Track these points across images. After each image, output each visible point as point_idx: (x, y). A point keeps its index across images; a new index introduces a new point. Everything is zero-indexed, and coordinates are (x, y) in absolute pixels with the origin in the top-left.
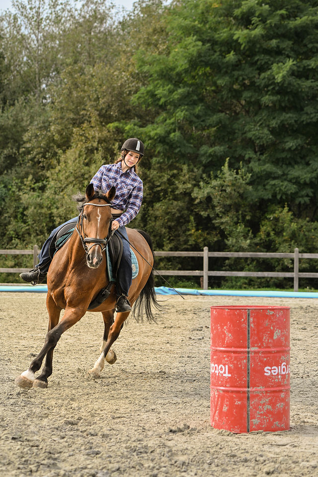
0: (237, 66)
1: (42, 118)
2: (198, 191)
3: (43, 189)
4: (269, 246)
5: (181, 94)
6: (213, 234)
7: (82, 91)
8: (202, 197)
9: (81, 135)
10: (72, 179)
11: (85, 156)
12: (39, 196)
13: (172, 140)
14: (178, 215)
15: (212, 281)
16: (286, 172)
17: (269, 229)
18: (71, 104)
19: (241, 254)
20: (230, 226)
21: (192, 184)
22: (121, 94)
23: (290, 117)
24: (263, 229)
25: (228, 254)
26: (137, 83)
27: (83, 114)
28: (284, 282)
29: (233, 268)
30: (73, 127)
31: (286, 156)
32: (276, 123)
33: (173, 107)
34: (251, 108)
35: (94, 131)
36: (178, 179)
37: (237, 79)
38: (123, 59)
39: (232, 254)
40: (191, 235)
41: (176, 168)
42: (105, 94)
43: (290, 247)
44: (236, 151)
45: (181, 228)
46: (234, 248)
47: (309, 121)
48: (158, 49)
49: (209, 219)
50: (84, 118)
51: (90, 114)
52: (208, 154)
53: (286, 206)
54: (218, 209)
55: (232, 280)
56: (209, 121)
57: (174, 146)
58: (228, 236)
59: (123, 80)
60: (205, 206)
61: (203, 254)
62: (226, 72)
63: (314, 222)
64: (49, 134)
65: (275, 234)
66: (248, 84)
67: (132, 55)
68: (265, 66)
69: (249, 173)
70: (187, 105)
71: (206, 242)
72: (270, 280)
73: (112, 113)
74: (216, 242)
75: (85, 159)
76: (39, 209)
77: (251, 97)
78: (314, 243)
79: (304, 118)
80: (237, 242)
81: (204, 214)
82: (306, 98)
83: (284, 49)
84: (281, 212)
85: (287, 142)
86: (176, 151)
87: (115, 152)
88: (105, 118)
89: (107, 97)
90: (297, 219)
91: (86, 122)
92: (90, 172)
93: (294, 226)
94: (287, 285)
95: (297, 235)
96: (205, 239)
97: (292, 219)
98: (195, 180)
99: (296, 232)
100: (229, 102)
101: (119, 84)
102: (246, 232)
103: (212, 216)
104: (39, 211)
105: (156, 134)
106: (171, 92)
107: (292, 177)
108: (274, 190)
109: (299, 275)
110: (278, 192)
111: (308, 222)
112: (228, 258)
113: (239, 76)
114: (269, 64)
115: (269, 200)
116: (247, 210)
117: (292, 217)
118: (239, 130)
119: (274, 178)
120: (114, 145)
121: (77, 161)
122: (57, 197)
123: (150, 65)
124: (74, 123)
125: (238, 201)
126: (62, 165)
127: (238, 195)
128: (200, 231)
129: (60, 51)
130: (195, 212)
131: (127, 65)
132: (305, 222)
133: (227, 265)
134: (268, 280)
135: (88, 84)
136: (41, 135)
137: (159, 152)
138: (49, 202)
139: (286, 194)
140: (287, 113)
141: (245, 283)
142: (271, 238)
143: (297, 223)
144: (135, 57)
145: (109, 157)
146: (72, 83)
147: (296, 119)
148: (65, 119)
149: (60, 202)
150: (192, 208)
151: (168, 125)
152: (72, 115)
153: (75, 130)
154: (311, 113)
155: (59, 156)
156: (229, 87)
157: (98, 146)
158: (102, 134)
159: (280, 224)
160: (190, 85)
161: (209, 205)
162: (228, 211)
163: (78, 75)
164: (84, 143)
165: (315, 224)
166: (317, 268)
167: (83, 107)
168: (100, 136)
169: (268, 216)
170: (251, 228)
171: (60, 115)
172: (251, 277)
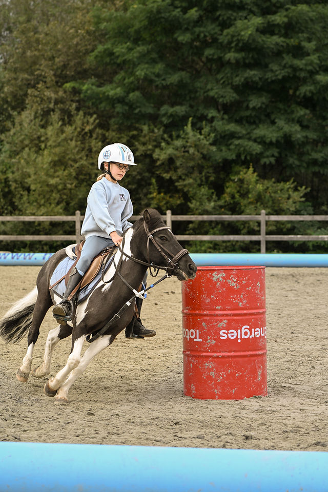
0: (199, 22)
2: (161, 152)
4: (234, 209)
5: (140, 53)
6: (176, 197)
7: (36, 50)
8: (163, 159)
9: (36, 97)
10: (27, 142)
11: (40, 118)
13: (131, 100)
14: (139, 177)
16: (249, 131)
17: (233, 191)
18: (25, 64)
19: (205, 217)
20: (193, 189)
21: (153, 146)
22: (77, 52)
23: (254, 74)
24: (228, 190)
25: (191, 218)
26: (94, 41)
27: (37, 75)
28: (251, 246)
29: (197, 232)
30: (28, 88)
31: (251, 114)
32: (240, 81)
33: (131, 66)
34: (214, 65)
35: (50, 92)
36: (138, 141)
37: (198, 36)
38: (78, 16)
39: (196, 218)
40: (153, 198)
41: (136, 129)
42: (60, 53)
43: (256, 210)
44: (198, 110)
45: (142, 191)
46: (197, 212)
47: (274, 78)
48: (115, 5)
49: (171, 181)
50: (41, 78)
51: (45, 74)
52: (169, 114)
53: (251, 167)
54: (180, 172)
55: (196, 245)
56: (170, 79)
57: (134, 106)
58: (191, 199)
59: (79, 38)
60: (167, 168)
61: (166, 218)
62: (187, 29)
63: (280, 183)
64: (2, 95)
65: (240, 196)
66: (210, 41)
67: (88, 12)
68: (228, 22)
69: (213, 133)
70: (147, 63)
71: (168, 205)
72: (236, 244)
73: (68, 73)
74: (179, 205)
75: (41, 121)
77: (213, 55)
78: (281, 205)
79: (269, 75)
80: (201, 204)
81: (166, 176)
82: (270, 54)
83: (247, 4)
84: (246, 173)
85: (252, 100)
86: (137, 111)
87: (72, 113)
88: (61, 79)
89: (62, 56)
90: (262, 180)
92: (46, 134)
93: (260, 187)
94: (253, 249)
95: (263, 197)
96: (167, 203)
97: (257, 180)
98: (155, 141)
99: (262, 194)
100: (190, 58)
101: (75, 43)
102: (210, 194)
103: (174, 178)
105: (116, 94)
106: (130, 50)
107: (258, 136)
108: (239, 150)
109: (266, 238)
110: (242, 152)
111: (274, 183)
112: (191, 222)
113: (200, 32)
114: (231, 19)
115: (233, 161)
116: (211, 171)
117: (258, 178)
118: (201, 88)
119: (239, 138)
120: (71, 105)
121: (33, 123)
122: (13, 160)
123: (107, 22)
125: (202, 163)
126: (17, 125)
127: (201, 156)
128: (162, 194)
129: (12, 9)
130: (157, 174)
131: (83, 23)
132: (271, 183)
133: (191, 229)
134: (234, 243)
135: (42, 44)
137: (118, 113)
138: (4, 167)
139: (251, 155)
140: (251, 70)
141: (210, 248)
142: (236, 200)
143: (263, 184)
144: (91, 14)
145: (66, 118)
146: (26, 42)
147: (261, 76)
148: (20, 80)
149: (16, 167)
150: (153, 170)
151: (127, 85)
152: (26, 76)
153: (29, 91)
154: (276, 71)
155: (14, 118)
156: (190, 44)
157: (54, 107)
158: (58, 95)
159: (245, 186)
160: (150, 43)
161: (172, 167)
162: (191, 173)
163: (32, 33)
164: (39, 104)
165: (281, 185)
166: (284, 230)
167: (37, 66)
168: (56, 96)
169: (233, 178)
170: (215, 190)
171: (13, 75)
172: (216, 241)
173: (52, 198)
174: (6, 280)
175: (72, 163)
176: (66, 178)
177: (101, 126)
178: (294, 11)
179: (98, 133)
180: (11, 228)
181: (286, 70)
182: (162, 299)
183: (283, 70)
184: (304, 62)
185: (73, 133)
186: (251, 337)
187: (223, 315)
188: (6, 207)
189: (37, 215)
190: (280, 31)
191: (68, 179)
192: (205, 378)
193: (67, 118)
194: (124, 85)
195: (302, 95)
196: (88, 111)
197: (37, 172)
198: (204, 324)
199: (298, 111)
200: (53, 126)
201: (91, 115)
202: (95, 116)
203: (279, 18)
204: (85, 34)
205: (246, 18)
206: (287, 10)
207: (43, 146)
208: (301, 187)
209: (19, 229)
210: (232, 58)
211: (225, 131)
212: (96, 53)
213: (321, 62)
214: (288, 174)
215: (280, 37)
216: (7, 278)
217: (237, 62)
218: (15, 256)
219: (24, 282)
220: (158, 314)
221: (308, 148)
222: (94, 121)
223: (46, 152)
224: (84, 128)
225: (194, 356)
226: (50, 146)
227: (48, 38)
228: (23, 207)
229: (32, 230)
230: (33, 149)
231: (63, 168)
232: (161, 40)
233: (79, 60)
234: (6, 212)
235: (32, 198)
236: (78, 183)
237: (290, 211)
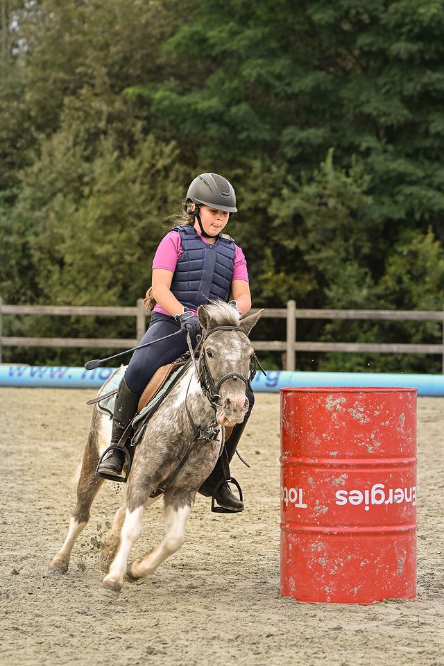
1: (10, 78)
2: (281, 205)
3: (11, 201)
4: (401, 300)
5: (250, 39)
6: (304, 279)
7: (79, 32)
8: (283, 218)
9: (77, 109)
10: (60, 184)
11: (82, 147)
12: (4, 214)
13: (234, 117)
15: (303, 360)
16: (429, 172)
17: (399, 270)
18: (60, 55)
19: (352, 314)
20: (334, 266)
21: (268, 194)
22: (147, 37)
23: (438, 80)
24: (392, 269)
25: (329, 314)
26: (175, 19)
27: (80, 74)
28: (427, 361)
29: (339, 337)
30: (64, 95)
31: (432, 145)
32: (415, 89)
33: (235, 62)
34: (372, 63)
35: (99, 101)
39: (338, 314)
40: (266, 281)
41: (241, 165)
43: (436, 302)
44: (344, 135)
46: (340, 304)
49: (297, 253)
50: (85, 79)
51: (92, 73)
52: (296, 142)
53: (430, 230)
54: (312, 237)
55: (336, 359)
56: (299, 84)
57: (238, 128)
58: (330, 283)
59: (150, 13)
60: (291, 231)
61: (286, 313)
64: (22, 106)
65: (411, 279)
66: (368, 21)
69: (369, 174)
70: (261, 56)
71: (292, 293)
72: (402, 359)
73: (131, 71)
74: (310, 294)
75: (85, 149)
76: (4, 236)
77: (371, 44)
80: (346, 292)
81: (290, 244)
84: (421, 242)
85: (433, 121)
86: (243, 136)
87: (136, 138)
88: (118, 81)
89: (122, 42)
91: (86, 86)
92: (92, 172)
93: (443, 265)
94: (430, 367)
96: (290, 289)
97: (440, 254)
98: (272, 185)
100: (332, 51)
101: (143, 20)
102: (362, 275)
103: (303, 247)
104: (5, 239)
105: (210, 108)
106: (233, 34)
107: (442, 180)
108: (411, 203)
110: (417, 207)
112: (328, 321)
113: (350, 7)
115: (400, 221)
116: (365, 238)
117: (441, 250)
118: (349, 100)
119: (412, 183)
120: (134, 125)
121: (71, 152)
122: (37, 214)
124: (66, 89)
125: (349, 223)
126: (45, 156)
127: (348, 211)
128: (282, 275)
130: (274, 241)
133: (329, 333)
134: (399, 358)
135: (90, 22)
136: (8, 108)
137: (212, 139)
138: (21, 224)
139: (431, 211)
140: (434, 71)
141: (360, 364)
142: (404, 286)
145: (125, 145)
146: (62, 19)
148: (51, 81)
149: (41, 224)
150: (269, 234)
151: (227, 92)
152: (61, 75)
153: (66, 100)
155: (40, 145)
156: (334, 27)
157: (107, 128)
158: (113, 107)
159: (420, 263)
160: (266, 23)
161: (299, 229)
162: (331, 240)
163: (72, 5)
164: (82, 122)
167: (80, 60)
168: (110, 109)
169: (400, 249)
170: (371, 269)
171: (40, 74)
172: (369, 353)
173: (100, 277)
174: (15, 409)
175: (135, 221)
176: (124, 244)
177: (182, 159)
179: (177, 172)
180: (31, 326)
182: (269, 445)
185: (136, 170)
186: (387, 502)
187: (341, 466)
188: (23, 291)
189: (75, 305)
191: (126, 247)
192: (310, 567)
193: (128, 146)
194: (224, 92)
196: (162, 134)
197: (75, 234)
198: (310, 480)
200: (104, 158)
201: (167, 141)
202: (173, 143)
204: (160, 8)
207: (86, 190)
209: (44, 328)
210: (402, 52)
211: (388, 172)
212: (177, 38)
216: (18, 407)
217: (411, 58)
218: (35, 372)
219: (46, 414)
220: (259, 469)
222: (173, 151)
223: (91, 201)
224: (154, 162)
225: (295, 532)
226: (99, 191)
227: (100, 13)
228: (51, 291)
229: (66, 329)
230: (71, 196)
231: (119, 228)
232: (285, 20)
233: (150, 50)
234: (23, 298)
235: (67, 277)
236: (145, 253)
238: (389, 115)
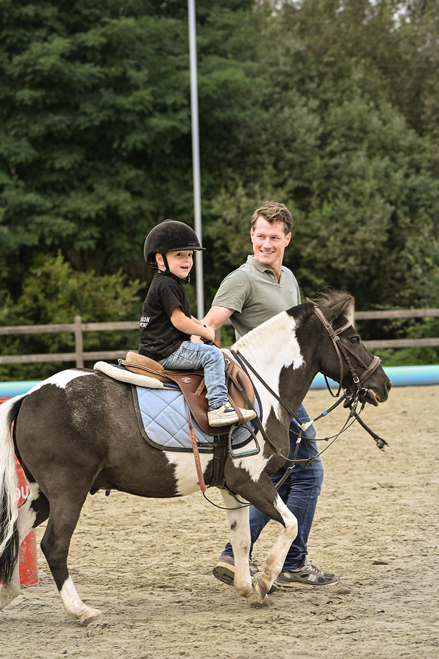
4: (38, 316)
16: (57, 202)
17: (35, 290)
23: (60, 121)
24: (28, 290)
31: (58, 179)
32: (40, 131)
43: (68, 316)
47: (88, 125)
53: (59, 254)
63: (102, 275)
65: (46, 297)
68: (19, 45)
72: (42, 367)
78: (105, 308)
79: (82, 122)
82: (82, 90)
83: (46, 19)
84: (53, 264)
85: (58, 158)
90: (76, 273)
93: (73, 283)
95: (79, 297)
97: (69, 273)
99: (77, 293)
102: (2, 296)
107: (69, 209)
108: (42, 231)
109: (85, 356)
110: (47, 234)
111: (95, 276)
114: (23, 41)
115: (34, 247)
116: (3, 263)
117: (70, 270)
119: (41, 213)
132: (89, 277)
134: (39, 366)
139: (59, 236)
140: (56, 114)
141: (5, 374)
142: (40, 303)
143: (78, 278)
147: (68, 123)
154: (91, 114)
159: (52, 283)
165: (105, 279)
166: (112, 344)
169: (34, 271)
170: (10, 290)
172: (12, 364)
178: (115, 25)
181: (105, 112)
183: (100, 111)
184: (131, 99)
190: (94, 56)
195: (130, 148)
199: (125, 172)
203: (92, 38)
205: (45, 40)
206: (104, 24)
208: (134, 280)
210: (26, 98)
211: (20, 205)
213: (155, 98)
214: (115, 262)
215: (95, 66)
217: (35, 102)
221: (143, 223)
237: (119, 316)
238: (18, 154)
